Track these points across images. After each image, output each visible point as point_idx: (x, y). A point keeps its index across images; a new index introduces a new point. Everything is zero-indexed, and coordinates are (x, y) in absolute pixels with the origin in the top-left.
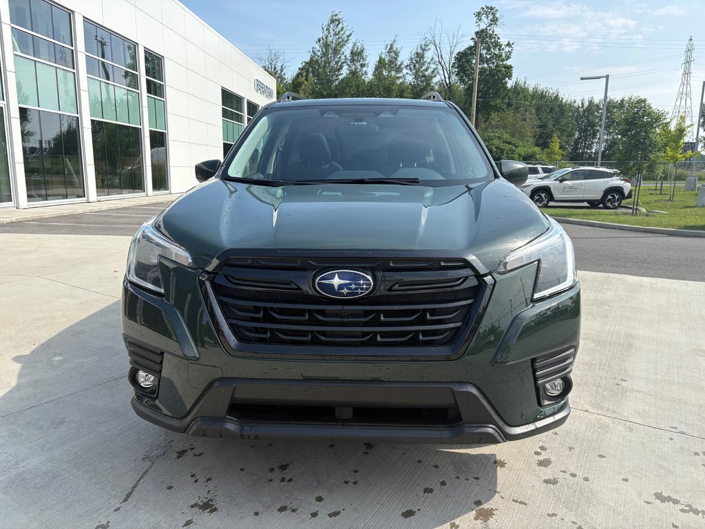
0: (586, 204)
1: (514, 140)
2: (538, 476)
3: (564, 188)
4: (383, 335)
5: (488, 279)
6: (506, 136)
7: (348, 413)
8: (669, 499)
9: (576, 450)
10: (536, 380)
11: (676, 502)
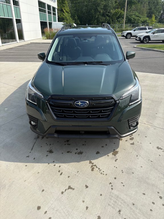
0: (161, 41)
1: (140, 15)
2: (129, 142)
3: (154, 36)
4: (91, 116)
5: (118, 102)
6: (137, 14)
7: (83, 132)
8: (160, 148)
9: (140, 136)
10: (129, 124)
11: (161, 149)
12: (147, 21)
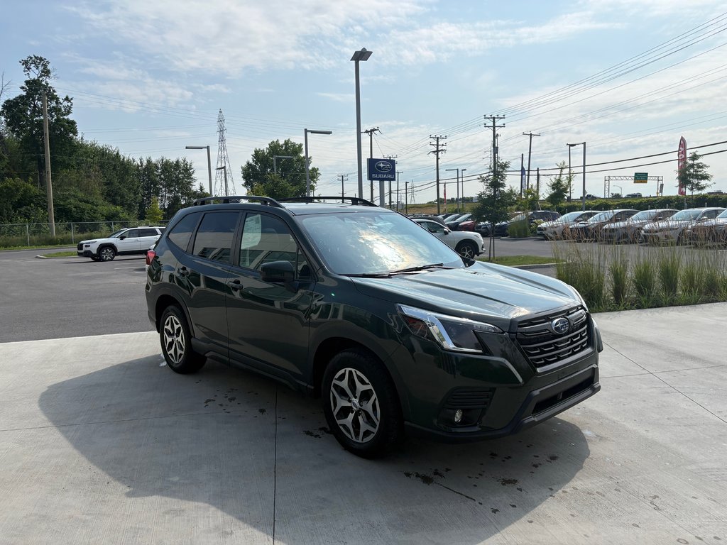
1: (90, 198)
6: (80, 194)
12: (121, 215)
